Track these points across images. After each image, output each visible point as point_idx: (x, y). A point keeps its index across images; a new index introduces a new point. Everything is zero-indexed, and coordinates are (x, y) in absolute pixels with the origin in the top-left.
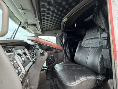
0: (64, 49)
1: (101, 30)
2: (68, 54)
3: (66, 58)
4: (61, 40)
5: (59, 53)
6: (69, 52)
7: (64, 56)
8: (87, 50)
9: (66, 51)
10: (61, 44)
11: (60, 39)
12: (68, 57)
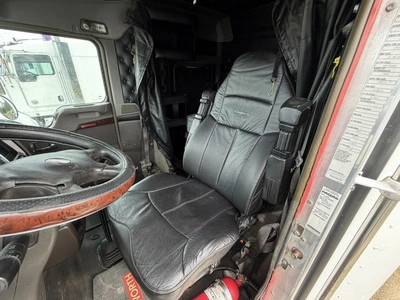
0: (144, 108)
1: (284, 74)
2: (158, 129)
3: (150, 141)
4: (123, 63)
5: (121, 123)
6: (162, 119)
7: (145, 135)
8: (224, 137)
9: (150, 119)
10: (129, 83)
11: (120, 60)
12: (158, 138)
